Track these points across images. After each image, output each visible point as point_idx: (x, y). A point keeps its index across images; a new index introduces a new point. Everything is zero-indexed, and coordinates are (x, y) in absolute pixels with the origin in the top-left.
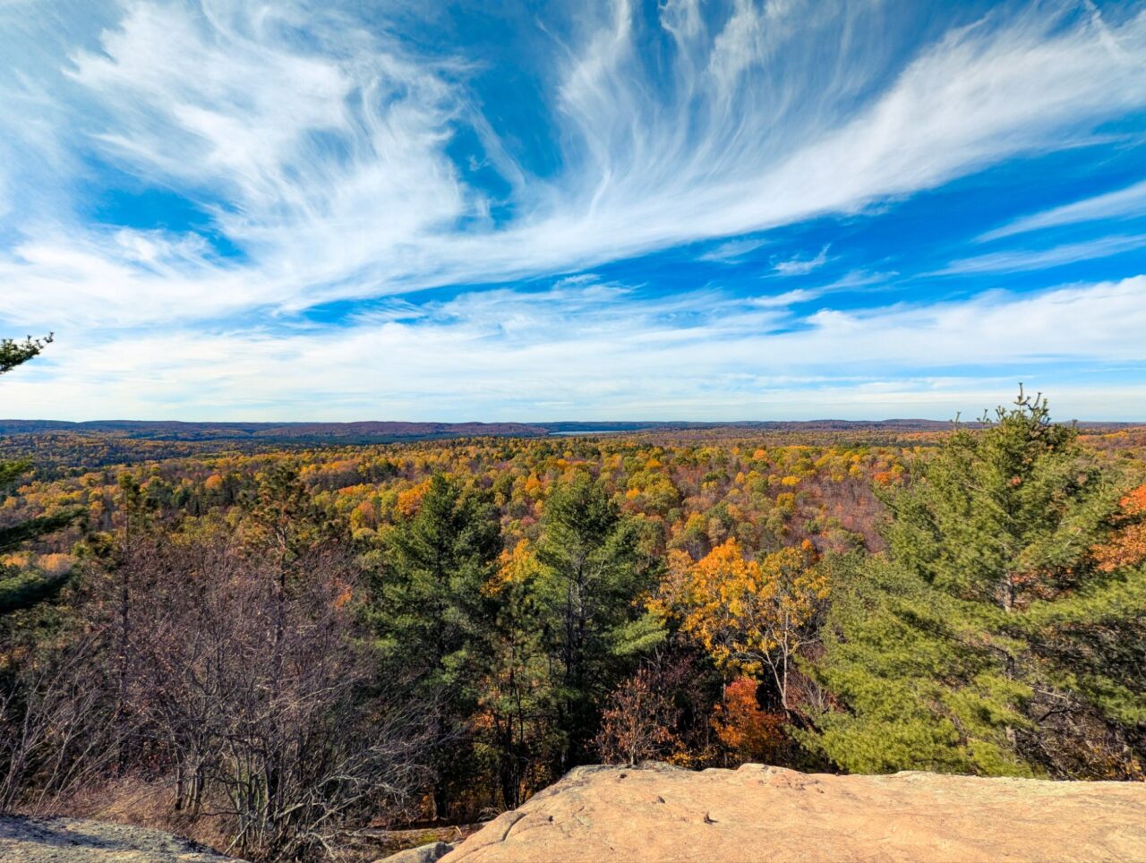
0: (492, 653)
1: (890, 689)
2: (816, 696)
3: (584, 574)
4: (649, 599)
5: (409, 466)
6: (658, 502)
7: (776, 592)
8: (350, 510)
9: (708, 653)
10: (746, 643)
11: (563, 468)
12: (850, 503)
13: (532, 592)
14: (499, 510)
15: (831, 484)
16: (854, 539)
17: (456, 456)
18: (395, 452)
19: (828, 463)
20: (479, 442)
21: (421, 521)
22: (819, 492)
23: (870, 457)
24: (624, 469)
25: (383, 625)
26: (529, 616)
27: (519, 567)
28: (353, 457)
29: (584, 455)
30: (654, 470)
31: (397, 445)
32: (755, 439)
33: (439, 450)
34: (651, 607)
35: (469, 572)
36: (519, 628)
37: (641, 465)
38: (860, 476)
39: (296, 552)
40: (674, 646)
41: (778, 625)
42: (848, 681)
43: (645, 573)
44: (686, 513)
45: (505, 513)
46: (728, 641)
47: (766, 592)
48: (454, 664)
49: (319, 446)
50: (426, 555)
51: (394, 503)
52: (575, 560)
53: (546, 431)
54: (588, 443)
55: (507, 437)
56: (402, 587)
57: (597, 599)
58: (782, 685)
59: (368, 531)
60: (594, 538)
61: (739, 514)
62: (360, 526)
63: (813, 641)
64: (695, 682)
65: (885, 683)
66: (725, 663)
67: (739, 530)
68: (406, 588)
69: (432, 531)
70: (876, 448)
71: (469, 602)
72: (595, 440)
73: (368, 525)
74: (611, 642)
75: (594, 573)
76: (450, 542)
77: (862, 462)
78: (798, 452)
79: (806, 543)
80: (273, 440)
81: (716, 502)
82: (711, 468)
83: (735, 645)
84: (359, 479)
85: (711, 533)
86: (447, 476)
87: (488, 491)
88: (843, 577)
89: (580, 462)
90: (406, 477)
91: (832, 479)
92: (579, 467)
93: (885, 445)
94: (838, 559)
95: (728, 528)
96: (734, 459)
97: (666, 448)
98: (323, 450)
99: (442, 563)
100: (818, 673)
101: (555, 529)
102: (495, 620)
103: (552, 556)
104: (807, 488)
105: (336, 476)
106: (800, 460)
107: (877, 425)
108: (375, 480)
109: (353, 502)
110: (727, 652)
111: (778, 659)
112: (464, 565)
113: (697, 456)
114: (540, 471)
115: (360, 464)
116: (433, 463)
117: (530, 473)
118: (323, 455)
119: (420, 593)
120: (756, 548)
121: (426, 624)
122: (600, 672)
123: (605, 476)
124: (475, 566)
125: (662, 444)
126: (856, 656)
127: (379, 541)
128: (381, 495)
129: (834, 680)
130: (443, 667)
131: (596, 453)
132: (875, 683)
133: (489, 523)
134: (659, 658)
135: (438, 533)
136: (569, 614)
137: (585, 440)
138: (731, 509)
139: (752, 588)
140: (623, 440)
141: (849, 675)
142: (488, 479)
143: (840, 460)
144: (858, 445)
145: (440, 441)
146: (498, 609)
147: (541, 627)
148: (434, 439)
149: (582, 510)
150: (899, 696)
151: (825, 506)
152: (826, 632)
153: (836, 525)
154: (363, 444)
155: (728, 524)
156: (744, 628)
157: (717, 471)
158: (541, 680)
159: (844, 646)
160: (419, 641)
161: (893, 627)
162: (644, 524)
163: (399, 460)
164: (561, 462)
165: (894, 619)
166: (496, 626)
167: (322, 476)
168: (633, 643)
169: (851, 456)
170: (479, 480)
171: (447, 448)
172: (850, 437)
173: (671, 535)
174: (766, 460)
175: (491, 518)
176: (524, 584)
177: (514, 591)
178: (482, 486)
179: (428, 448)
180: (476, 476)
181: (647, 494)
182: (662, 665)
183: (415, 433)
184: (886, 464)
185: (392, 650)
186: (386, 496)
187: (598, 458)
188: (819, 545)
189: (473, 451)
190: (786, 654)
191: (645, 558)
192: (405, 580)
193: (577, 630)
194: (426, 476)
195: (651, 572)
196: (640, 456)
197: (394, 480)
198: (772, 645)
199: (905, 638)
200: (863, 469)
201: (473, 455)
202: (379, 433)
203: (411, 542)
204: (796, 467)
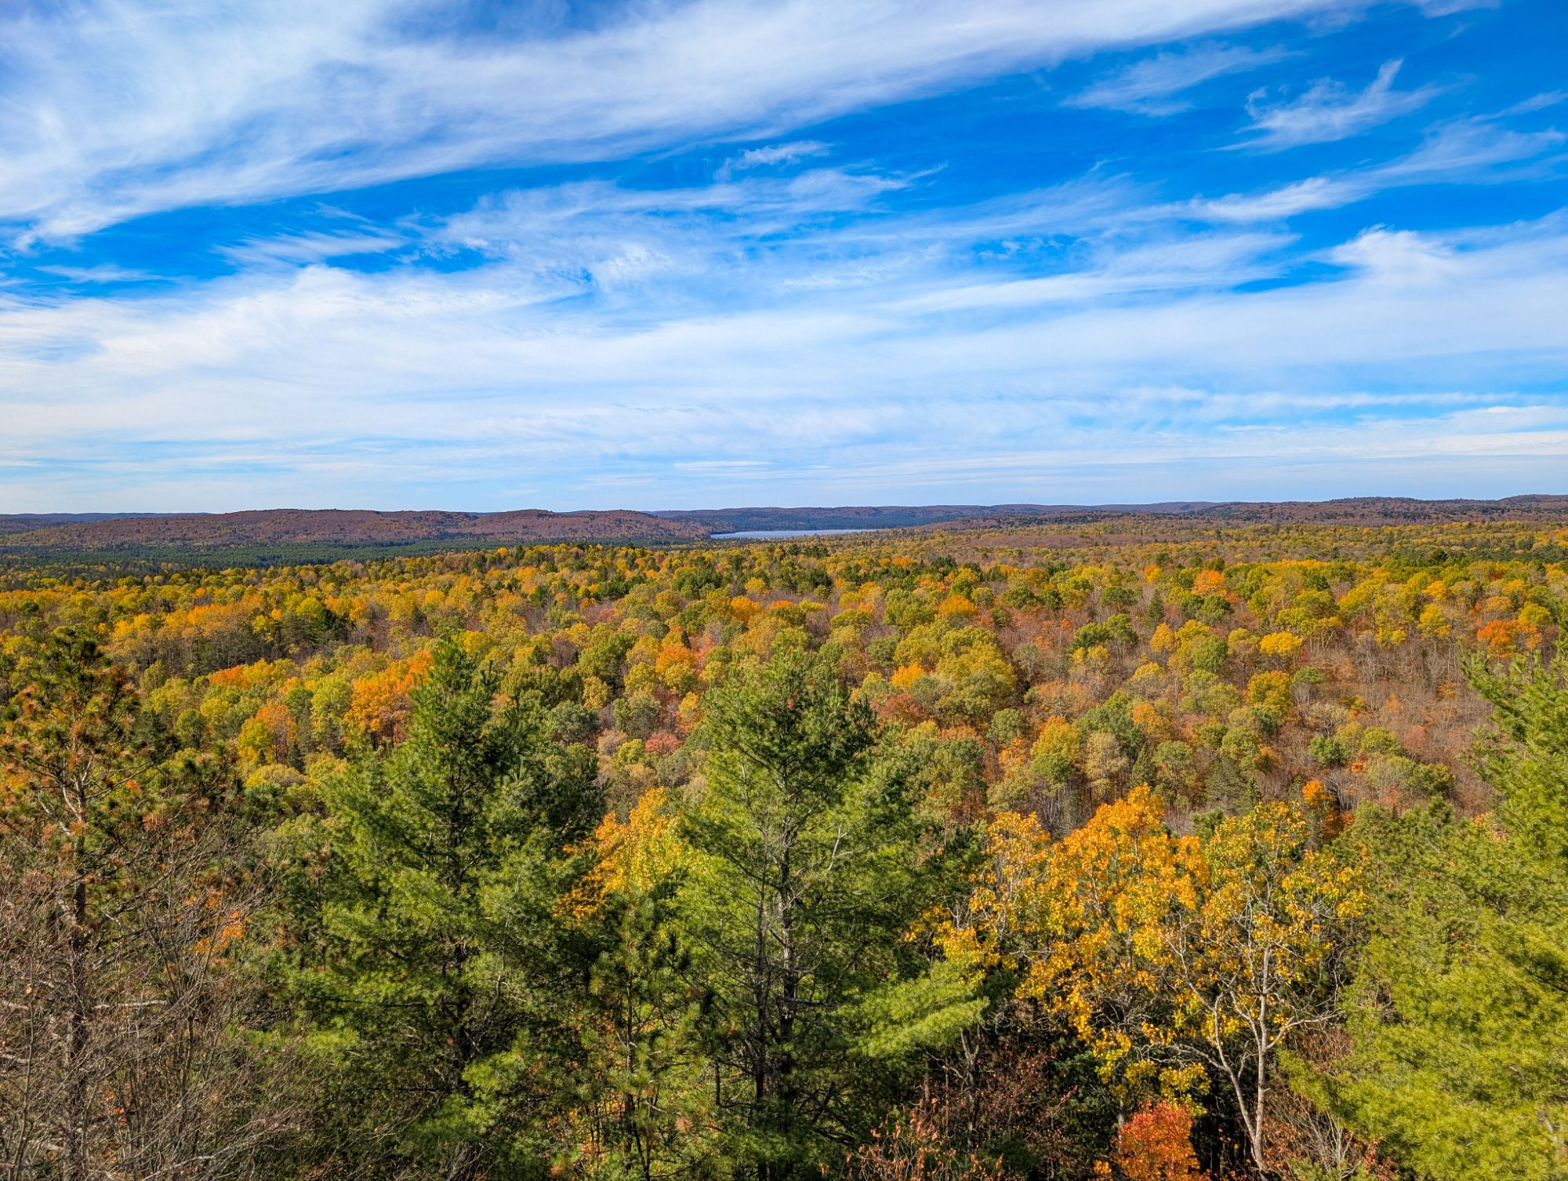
0: (583, 1056)
1: (1495, 1128)
2: (1330, 1141)
3: (795, 872)
4: (947, 924)
5: (375, 616)
6: (967, 697)
7: (1242, 906)
8: (237, 724)
9: (1082, 1047)
10: (1170, 1023)
11: (744, 616)
12: (1419, 695)
13: (672, 914)
14: (593, 717)
15: (1374, 651)
16: (1428, 777)
17: (489, 593)
18: (340, 582)
19: (1370, 599)
20: (542, 558)
21: (408, 753)
22: (1346, 670)
23: (1469, 586)
24: (886, 619)
25: (325, 998)
26: (667, 971)
27: (640, 857)
28: (239, 596)
29: (793, 587)
30: (958, 620)
31: (345, 567)
32: (1198, 544)
33: (448, 576)
34: (950, 946)
35: (524, 872)
36: (643, 1000)
37: (927, 608)
38: (1443, 632)
39: (110, 831)
40: (1004, 1030)
41: (1244, 981)
42: (1401, 1112)
43: (935, 866)
44: (1035, 719)
45: (608, 725)
46: (1129, 1019)
47: (1218, 908)
48: (494, 1084)
49: (155, 571)
50: (422, 834)
51: (342, 705)
52: (774, 840)
53: (702, 530)
54: (801, 558)
55: (610, 545)
56: (367, 909)
57: (826, 930)
58: (1252, 1117)
59: (285, 771)
60: (818, 788)
61: (1159, 721)
62: (262, 761)
63: (1324, 1018)
64: (1051, 1112)
65: (1486, 1115)
66: (1121, 1068)
67: (1158, 759)
68: (376, 912)
69: (435, 778)
70: (1483, 565)
71: (525, 941)
72: (818, 552)
73: (281, 757)
74: (860, 1027)
75: (817, 868)
76: (479, 802)
77: (1450, 598)
78: (1298, 577)
79: (1311, 789)
80: (43, 557)
81: (1104, 695)
82: (1093, 615)
83: (1145, 1029)
84: (254, 649)
85: (1091, 768)
86: (468, 641)
87: (566, 674)
88: (1398, 871)
89: (785, 604)
90: (370, 640)
91: (1379, 638)
92: (780, 614)
93: (1505, 556)
94: (1388, 825)
95: (1133, 756)
96: (1149, 594)
97: (986, 569)
98: (166, 579)
99: (460, 850)
100: (1333, 1094)
101: (725, 766)
102: (587, 978)
103: (719, 831)
104: (1319, 657)
105: (200, 642)
106: (1304, 594)
107: (1489, 509)
108: (294, 649)
109: (244, 704)
110: (1126, 1044)
111: (1243, 1059)
112: (513, 857)
113: (1061, 588)
114: (690, 627)
115: (256, 612)
116: (433, 609)
117: (667, 629)
118: (167, 591)
119: (409, 922)
120: (1197, 800)
121: (426, 994)
122: (833, 1092)
123: (842, 635)
124: (539, 858)
125: (977, 558)
126: (1421, 1055)
127: (308, 794)
128: (310, 685)
129: (1370, 1111)
130: (466, 1089)
131: (822, 581)
132: (1464, 1114)
133: (571, 749)
134: (970, 1058)
135: (450, 781)
136: (761, 965)
137: (796, 551)
138: (1139, 710)
139: (1187, 899)
140: (886, 549)
141: (1403, 1100)
142: (567, 644)
143: (1399, 593)
144: (1441, 557)
145: (449, 555)
146: (594, 957)
147: (696, 997)
148: (433, 551)
149: (788, 721)
150: (1516, 1145)
151: (1360, 700)
152: (1357, 1000)
153: (1385, 745)
154: (261, 564)
155: (1132, 746)
156: (1166, 988)
157: (1109, 620)
158: (696, 1118)
159: (1395, 1031)
160: (409, 1032)
161: (1508, 990)
162: (933, 747)
163: (353, 602)
164: (738, 602)
165: (1511, 972)
166: (589, 996)
167: (165, 643)
168: (907, 1030)
169: (1424, 584)
170: (546, 648)
171: (466, 571)
172: (1423, 538)
173: (999, 773)
174: (1223, 593)
175: (576, 737)
176: (654, 896)
177: (630, 914)
178: (553, 661)
179: (419, 572)
180: (537, 638)
181: (942, 677)
182: (976, 1074)
183: (385, 537)
184: (1507, 603)
185: (347, 1056)
186: (324, 689)
187: (827, 594)
188: (1344, 792)
189: (529, 578)
190: (1263, 1047)
191: (938, 829)
192: (373, 892)
193: (778, 1000)
194: (417, 639)
195: (950, 864)
196: (925, 587)
197: (340, 650)
198: (1232, 1026)
199: (1534, 1015)
200: (1453, 613)
201: (530, 589)
202: (302, 538)
203: (385, 804)
204: (1295, 611)
